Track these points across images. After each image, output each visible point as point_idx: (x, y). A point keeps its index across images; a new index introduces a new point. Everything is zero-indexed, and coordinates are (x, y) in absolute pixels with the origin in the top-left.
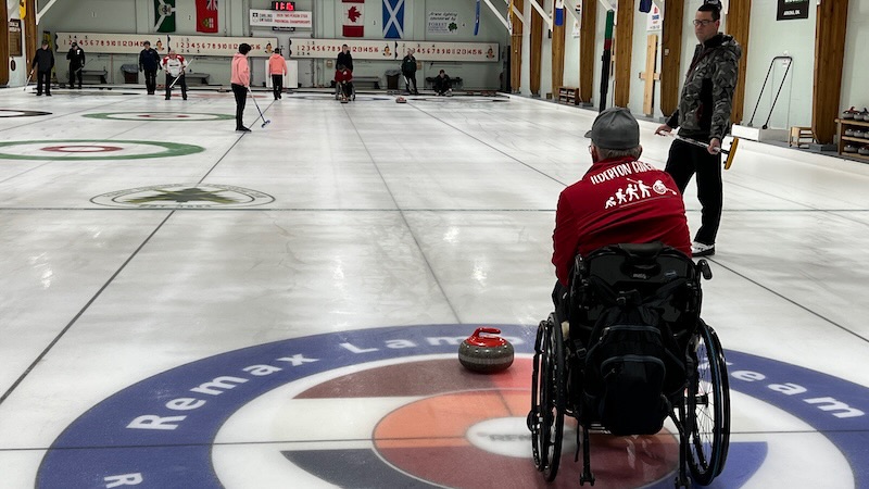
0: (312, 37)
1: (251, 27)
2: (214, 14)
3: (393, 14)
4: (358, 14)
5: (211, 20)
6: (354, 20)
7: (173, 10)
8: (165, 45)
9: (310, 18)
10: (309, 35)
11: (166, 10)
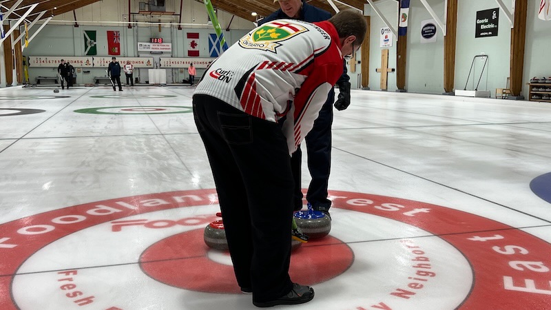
0: (172, 57)
1: (138, 52)
2: (118, 45)
3: (214, 44)
4: (196, 45)
5: (116, 48)
6: (194, 48)
7: (95, 43)
8: (91, 62)
9: (170, 47)
10: (170, 55)
11: (91, 43)
